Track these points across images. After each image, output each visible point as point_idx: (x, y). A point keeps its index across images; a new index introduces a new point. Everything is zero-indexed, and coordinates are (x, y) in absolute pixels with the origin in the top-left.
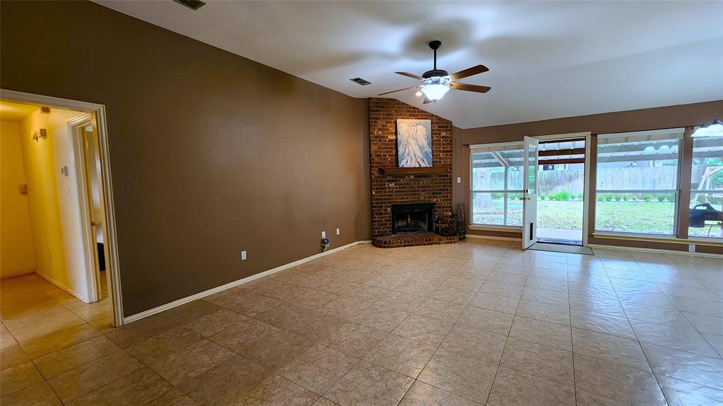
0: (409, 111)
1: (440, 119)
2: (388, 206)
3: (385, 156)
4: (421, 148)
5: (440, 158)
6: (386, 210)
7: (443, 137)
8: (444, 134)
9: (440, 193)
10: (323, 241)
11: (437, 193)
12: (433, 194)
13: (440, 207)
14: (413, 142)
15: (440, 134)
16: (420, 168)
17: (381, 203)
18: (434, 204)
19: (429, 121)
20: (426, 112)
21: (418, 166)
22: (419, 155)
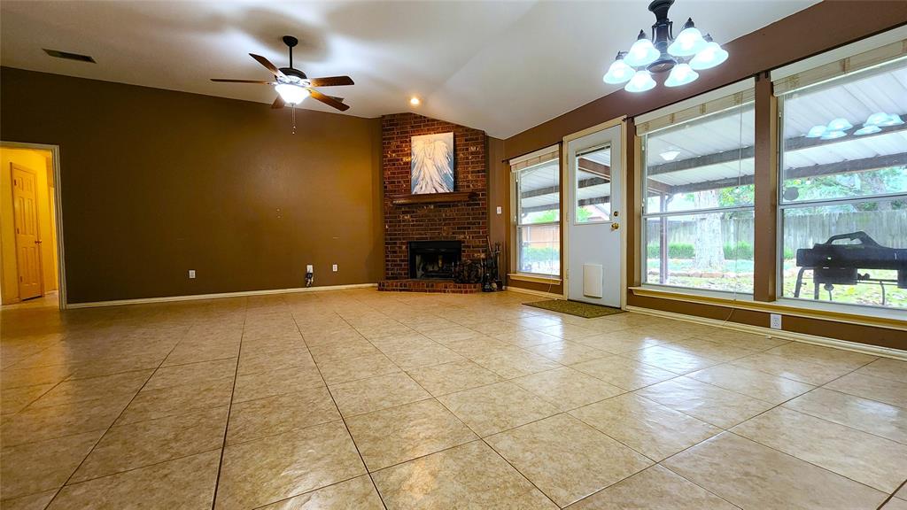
0: (427, 125)
1: (468, 129)
2: (402, 243)
3: (399, 182)
4: (439, 170)
5: (468, 181)
6: (400, 248)
7: (472, 153)
8: (473, 149)
9: (469, 228)
10: (308, 275)
11: (465, 228)
12: (459, 228)
13: (469, 247)
14: (429, 163)
15: (467, 149)
16: (438, 194)
17: (396, 239)
18: (460, 242)
19: (451, 134)
20: (449, 123)
21: (435, 192)
22: (437, 178)
